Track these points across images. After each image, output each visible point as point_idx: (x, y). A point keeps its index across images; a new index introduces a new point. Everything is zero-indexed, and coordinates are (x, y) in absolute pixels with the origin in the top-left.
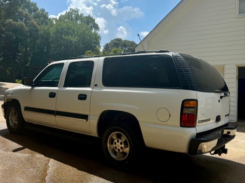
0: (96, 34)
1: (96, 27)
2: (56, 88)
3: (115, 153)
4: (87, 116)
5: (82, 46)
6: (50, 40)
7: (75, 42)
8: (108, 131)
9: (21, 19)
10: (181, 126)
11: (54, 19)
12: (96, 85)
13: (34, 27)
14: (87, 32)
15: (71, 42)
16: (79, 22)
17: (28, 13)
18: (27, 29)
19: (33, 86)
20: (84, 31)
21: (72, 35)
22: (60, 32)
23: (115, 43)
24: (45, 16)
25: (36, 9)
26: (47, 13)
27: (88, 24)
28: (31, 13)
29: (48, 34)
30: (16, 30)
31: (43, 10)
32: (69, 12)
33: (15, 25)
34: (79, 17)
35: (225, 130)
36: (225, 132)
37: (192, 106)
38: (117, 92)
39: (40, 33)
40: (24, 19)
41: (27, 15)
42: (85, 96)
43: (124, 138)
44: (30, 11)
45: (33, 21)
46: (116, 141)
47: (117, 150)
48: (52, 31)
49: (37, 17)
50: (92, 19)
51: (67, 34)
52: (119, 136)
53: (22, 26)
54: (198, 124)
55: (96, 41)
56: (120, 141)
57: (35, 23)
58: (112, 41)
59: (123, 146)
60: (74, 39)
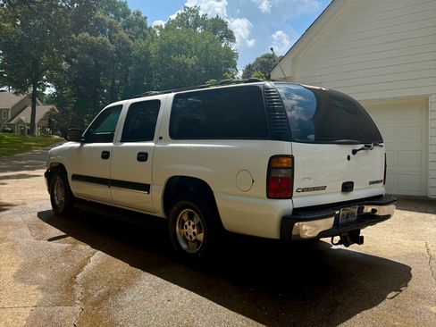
0: (228, 50)
1: (230, 36)
2: (111, 144)
3: (186, 241)
4: (149, 185)
5: (204, 72)
6: (151, 65)
7: (193, 66)
8: (175, 208)
9: (103, 32)
10: (268, 197)
11: (157, 27)
12: (161, 138)
13: (123, 44)
14: (211, 47)
15: (186, 65)
16: (199, 30)
17: (112, 20)
18: (112, 47)
19: (83, 143)
20: (207, 45)
21: (186, 54)
22: (167, 50)
23: (263, 63)
24: (142, 24)
25: (126, 13)
26: (145, 18)
27: (215, 33)
28: (119, 20)
29: (148, 54)
30: (94, 51)
31: (138, 14)
32: (182, 14)
33: (93, 43)
34: (200, 21)
35: (366, 207)
36: (368, 209)
37: (285, 165)
38: (186, 147)
39: (135, 52)
40: (108, 30)
41: (111, 23)
42: (146, 154)
43: (197, 219)
44: (117, 17)
45: (122, 33)
46: (187, 223)
47: (188, 238)
48: (153, 48)
49: (129, 25)
50: (223, 22)
51: (179, 52)
52: (191, 217)
53: (104, 43)
54: (295, 193)
55: (227, 61)
56: (192, 223)
57: (125, 36)
58: (258, 59)
59: (195, 230)
60: (191, 61)
